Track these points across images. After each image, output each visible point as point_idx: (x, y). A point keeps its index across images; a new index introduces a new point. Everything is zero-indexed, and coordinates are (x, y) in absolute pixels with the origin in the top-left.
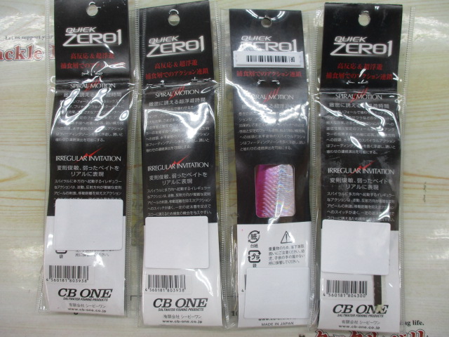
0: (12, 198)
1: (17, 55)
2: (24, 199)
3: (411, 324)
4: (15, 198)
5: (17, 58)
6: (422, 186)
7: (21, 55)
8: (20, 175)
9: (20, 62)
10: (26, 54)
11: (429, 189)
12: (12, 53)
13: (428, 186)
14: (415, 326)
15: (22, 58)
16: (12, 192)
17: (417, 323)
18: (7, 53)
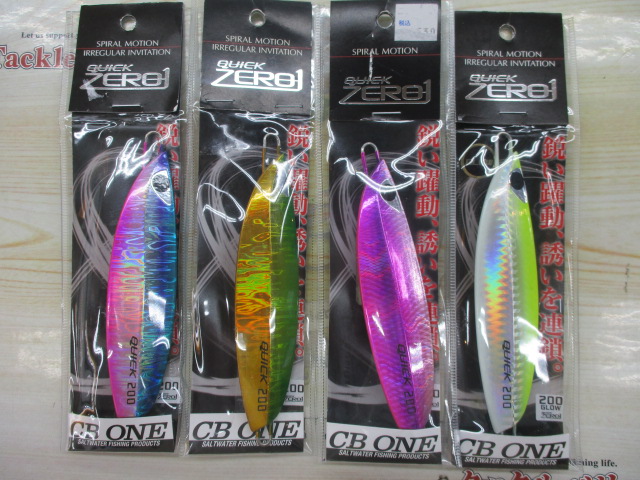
0: (29, 270)
1: (39, 61)
2: (47, 272)
3: (600, 464)
4: (34, 271)
5: (39, 65)
6: (624, 270)
7: (44, 61)
8: (42, 237)
9: (42, 72)
10: (52, 60)
11: (634, 274)
12: (31, 57)
13: (632, 270)
14: (604, 467)
15: (46, 65)
16: (31, 262)
17: (607, 463)
18: (24, 58)
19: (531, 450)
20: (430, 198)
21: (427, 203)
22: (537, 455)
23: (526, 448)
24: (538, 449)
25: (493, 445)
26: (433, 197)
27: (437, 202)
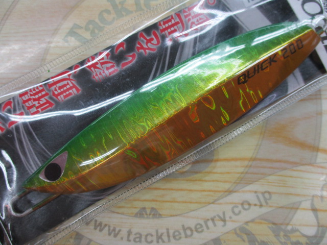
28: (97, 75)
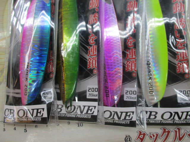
19: (176, 115)
20: (133, 2)
21: (132, 5)
22: (180, 118)
23: (173, 114)
24: (180, 114)
25: (156, 113)
26: (135, 2)
27: (136, 3)
28: (91, 16)
